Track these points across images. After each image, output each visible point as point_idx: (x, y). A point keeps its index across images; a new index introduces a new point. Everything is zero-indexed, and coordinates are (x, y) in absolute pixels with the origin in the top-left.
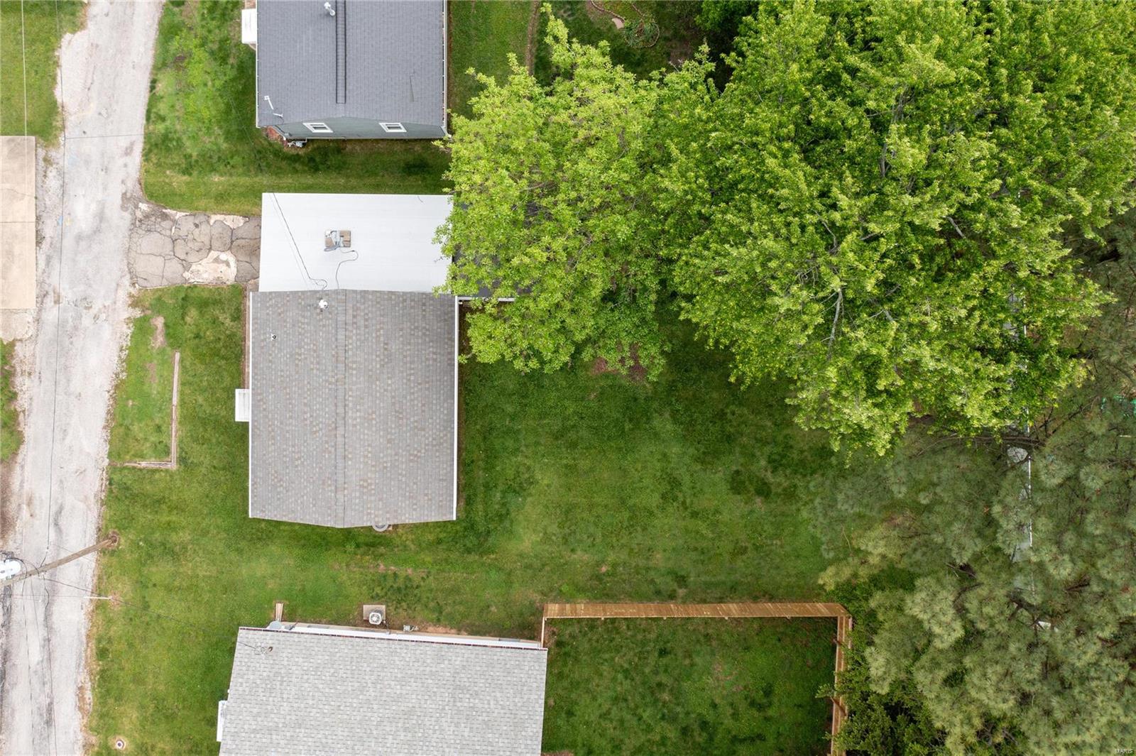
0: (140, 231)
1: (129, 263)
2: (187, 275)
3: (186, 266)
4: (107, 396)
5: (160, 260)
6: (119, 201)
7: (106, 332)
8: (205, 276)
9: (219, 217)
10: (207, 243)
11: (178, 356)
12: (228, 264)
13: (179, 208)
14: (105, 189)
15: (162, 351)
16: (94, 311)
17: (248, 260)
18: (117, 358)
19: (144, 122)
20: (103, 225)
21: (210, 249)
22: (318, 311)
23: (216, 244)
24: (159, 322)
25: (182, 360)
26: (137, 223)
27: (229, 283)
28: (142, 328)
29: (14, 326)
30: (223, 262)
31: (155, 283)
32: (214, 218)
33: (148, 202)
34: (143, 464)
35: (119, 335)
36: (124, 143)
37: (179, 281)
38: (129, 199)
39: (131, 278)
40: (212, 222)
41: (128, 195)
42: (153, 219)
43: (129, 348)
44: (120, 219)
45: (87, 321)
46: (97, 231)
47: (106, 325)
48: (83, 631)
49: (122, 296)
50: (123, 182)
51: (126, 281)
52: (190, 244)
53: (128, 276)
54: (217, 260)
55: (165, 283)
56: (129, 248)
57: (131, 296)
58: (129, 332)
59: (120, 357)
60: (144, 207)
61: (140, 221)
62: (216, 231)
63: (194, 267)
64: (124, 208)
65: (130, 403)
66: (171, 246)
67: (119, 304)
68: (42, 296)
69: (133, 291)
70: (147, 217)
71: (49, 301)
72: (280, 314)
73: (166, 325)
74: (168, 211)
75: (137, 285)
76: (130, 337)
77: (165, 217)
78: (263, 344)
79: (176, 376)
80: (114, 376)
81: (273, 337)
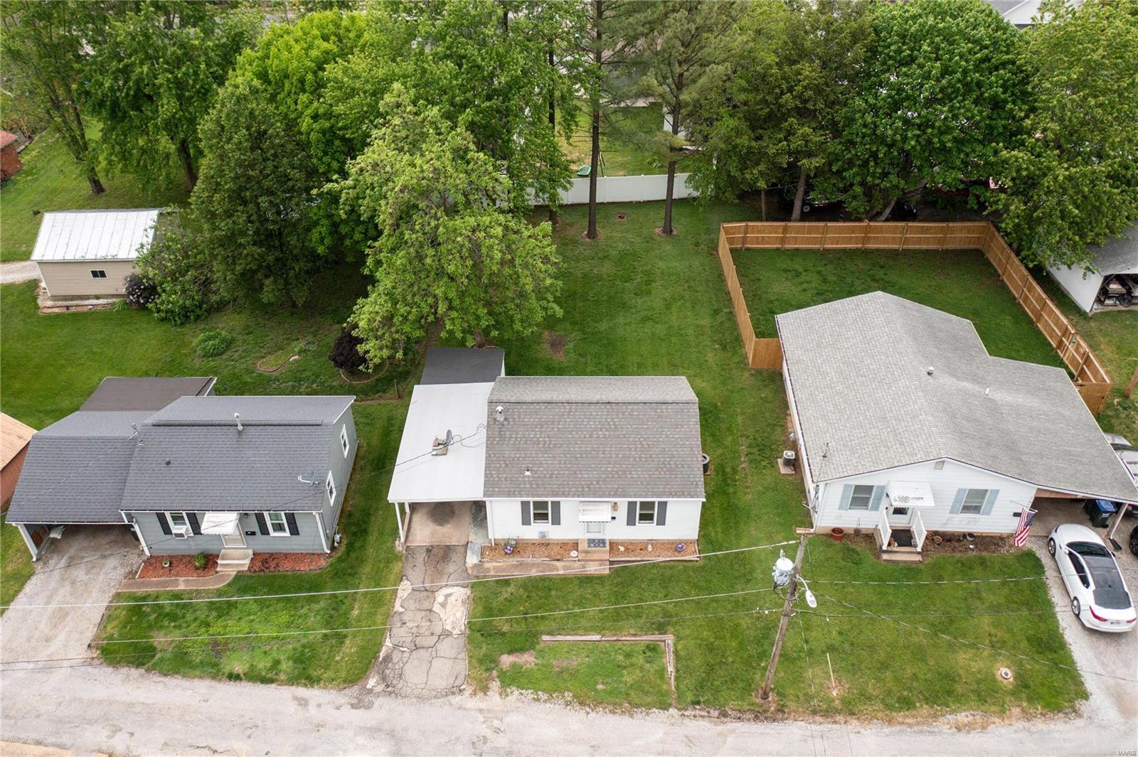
0: (400, 686)
1: (436, 697)
2: (456, 633)
3: (446, 634)
4: (593, 715)
5: (436, 663)
6: (360, 712)
7: (515, 719)
8: (459, 615)
9: (398, 604)
10: (423, 613)
11: (545, 638)
12: (447, 596)
13: (381, 645)
14: (342, 727)
15: (541, 653)
16: (489, 733)
17: (446, 576)
18: (548, 705)
19: (274, 685)
20: (386, 727)
21: (431, 611)
22: (505, 423)
23: (426, 605)
24: (506, 660)
25: (551, 633)
26: (390, 689)
27: (469, 592)
28: (513, 679)
30: (446, 599)
31: (462, 666)
32: (398, 608)
33: (368, 678)
34: (671, 669)
35: (521, 704)
36: (292, 707)
37: (462, 641)
38: (360, 700)
39: (453, 693)
40: (401, 610)
41: (355, 701)
42: (387, 672)
43: (536, 690)
44: (383, 709)
45: (500, 741)
46: (392, 734)
47: (507, 719)
48: (887, 730)
49: (473, 703)
50: (338, 708)
51: (456, 700)
52: (422, 630)
53: (451, 698)
54: (443, 605)
55: (463, 655)
56: (418, 698)
57: (474, 693)
58: (516, 693)
59: (545, 701)
60: (372, 683)
61: (388, 686)
62: (411, 605)
63: (448, 627)
64: (369, 707)
65: (600, 687)
66: (422, 652)
67: (482, 705)
69: (469, 691)
70: (384, 678)
72: (507, 465)
73: (510, 652)
74: (382, 655)
75: (462, 688)
76: (523, 691)
77: (388, 658)
78: (534, 486)
79: (568, 638)
80: (569, 707)
81: (527, 473)
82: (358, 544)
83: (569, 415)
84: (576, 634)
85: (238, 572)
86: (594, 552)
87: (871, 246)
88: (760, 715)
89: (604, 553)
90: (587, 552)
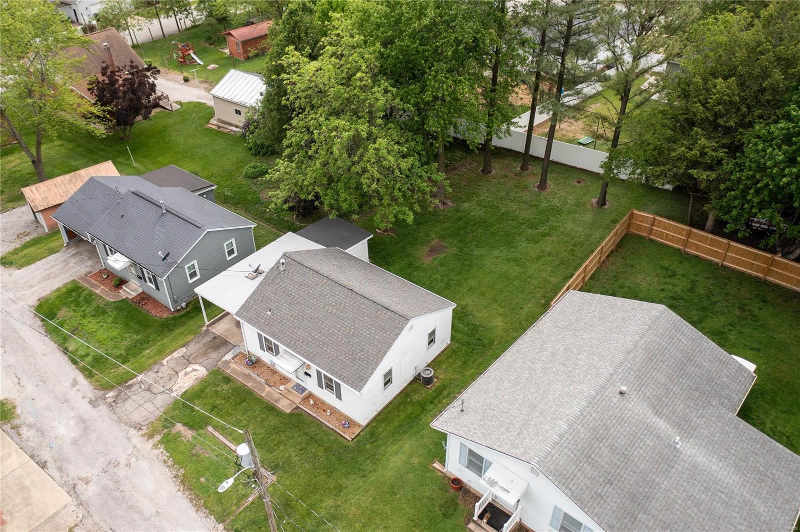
0: (119, 405)
1: (126, 424)
2: (173, 395)
3: (169, 392)
4: (180, 493)
5: (147, 404)
6: (89, 407)
7: (144, 465)
8: (187, 385)
9: (167, 359)
10: (172, 372)
11: (210, 429)
12: (195, 370)
13: (136, 376)
14: (73, 408)
15: (197, 436)
16: (123, 463)
17: (206, 358)
18: (167, 470)
19: (74, 366)
20: (88, 424)
21: (177, 373)
22: (282, 273)
23: (177, 369)
24: (179, 428)
25: (215, 428)
26: (113, 404)
27: (205, 376)
28: (169, 442)
29: (62, 522)
30: (191, 371)
31: (156, 415)
32: (165, 362)
33: (112, 391)
34: (250, 499)
35: (156, 459)
36: (67, 383)
37: (171, 400)
38: (96, 400)
39: (135, 428)
41: (93, 399)
42: (123, 393)
43: (171, 456)
44: (99, 413)
45: (122, 472)
46: (86, 429)
47: (140, 462)
49: (137, 440)
50: (84, 398)
51: (133, 432)
52: (161, 382)
53: (132, 429)
54: (186, 374)
55: (162, 409)
56: (119, 418)
57: (143, 435)
58: (161, 450)
59: (168, 466)
60: (110, 394)
61: (114, 401)
62: (172, 364)
63: (175, 388)
64: (96, 407)
65: (203, 479)
66: (149, 393)
67: (139, 445)
68: (73, 490)
69: (143, 432)
70: (117, 396)
71: (81, 487)
72: (262, 301)
73: (185, 424)
74: (130, 382)
75: (142, 427)
76: (165, 452)
77: (131, 386)
78: (266, 323)
79: (221, 437)
80: (174, 479)
81: (269, 313)
82: (191, 315)
84: (226, 438)
85: (127, 298)
86: (293, 394)
89: (297, 398)
90: (289, 391)
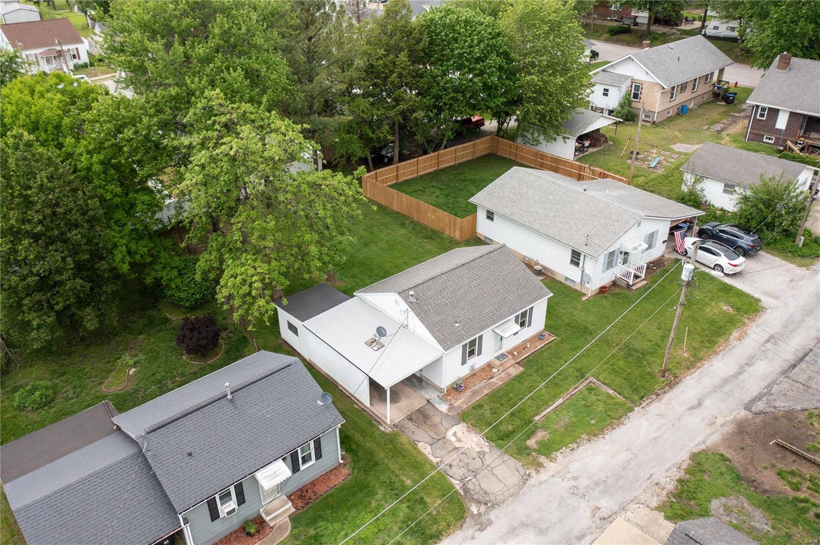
0: (493, 498)
1: (520, 489)
2: (487, 449)
3: (482, 454)
4: (606, 437)
5: (496, 471)
6: (489, 530)
7: (575, 467)
8: (475, 439)
9: (431, 458)
10: (454, 453)
11: (537, 418)
12: (455, 434)
13: (451, 487)
15: (544, 428)
16: (573, 483)
17: (440, 425)
18: (581, 448)
20: (516, 524)
21: (456, 448)
22: (419, 301)
23: (450, 447)
24: (531, 443)
25: (537, 414)
26: (489, 505)
27: (465, 425)
28: (547, 449)
29: (646, 518)
30: (456, 437)
31: (513, 463)
32: (435, 460)
33: (469, 509)
34: (611, 392)
35: (568, 458)
37: (495, 451)
38: (480, 524)
39: (527, 480)
40: (439, 459)
41: (477, 527)
42: (475, 497)
43: (566, 446)
44: (500, 518)
45: (583, 482)
46: (524, 525)
47: (571, 470)
48: (719, 357)
49: (544, 475)
50: (473, 538)
51: (532, 481)
52: (466, 461)
53: (528, 482)
54: (459, 440)
55: (506, 457)
56: (512, 496)
57: (538, 472)
58: (558, 454)
59: (577, 447)
60: (474, 509)
61: (486, 504)
62: (440, 453)
63: (478, 449)
64: (490, 523)
65: (592, 422)
66: (481, 472)
67: (551, 473)
68: (607, 519)
69: (533, 473)
70: (478, 502)
71: (604, 513)
72: (441, 326)
73: (528, 438)
74: (461, 491)
75: (527, 473)
76: (561, 451)
77: (466, 491)
78: (467, 330)
79: (548, 410)
80: (592, 442)
81: (457, 325)
82: (354, 446)
83: (449, 281)
84: (550, 406)
85: (289, 516)
86: (505, 363)
87: (442, 167)
88: (671, 385)
89: (510, 361)
90: (501, 365)
